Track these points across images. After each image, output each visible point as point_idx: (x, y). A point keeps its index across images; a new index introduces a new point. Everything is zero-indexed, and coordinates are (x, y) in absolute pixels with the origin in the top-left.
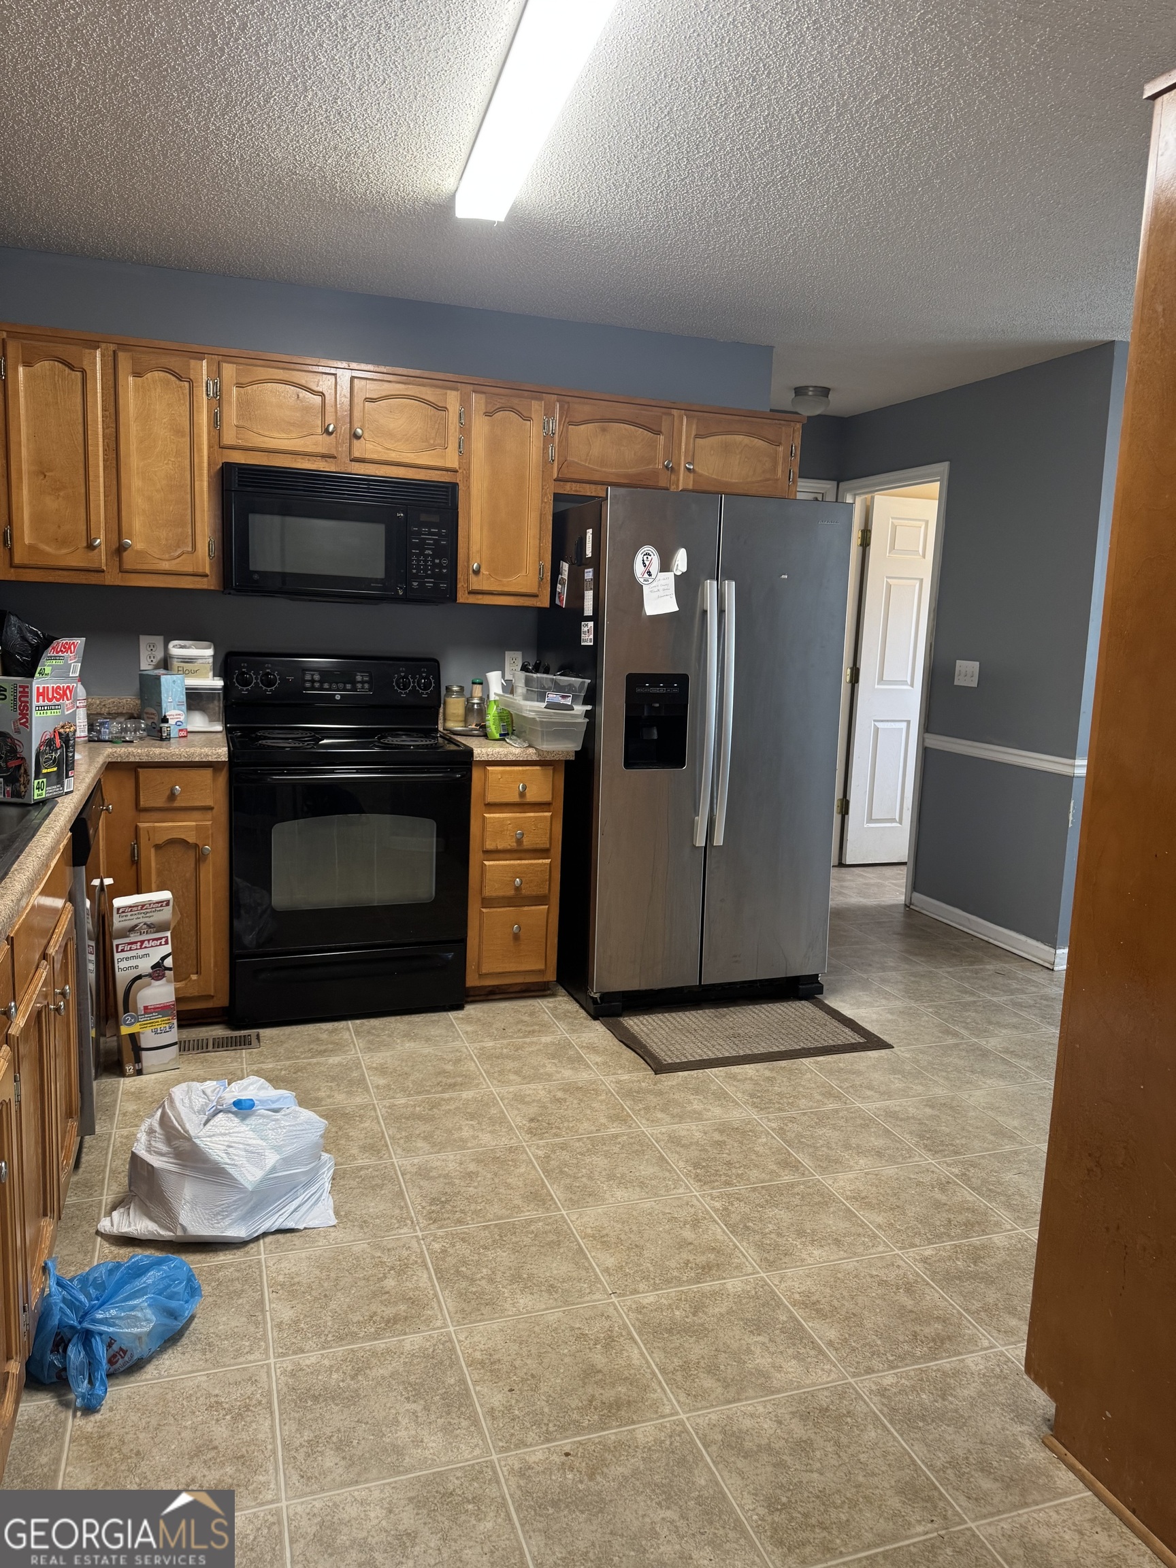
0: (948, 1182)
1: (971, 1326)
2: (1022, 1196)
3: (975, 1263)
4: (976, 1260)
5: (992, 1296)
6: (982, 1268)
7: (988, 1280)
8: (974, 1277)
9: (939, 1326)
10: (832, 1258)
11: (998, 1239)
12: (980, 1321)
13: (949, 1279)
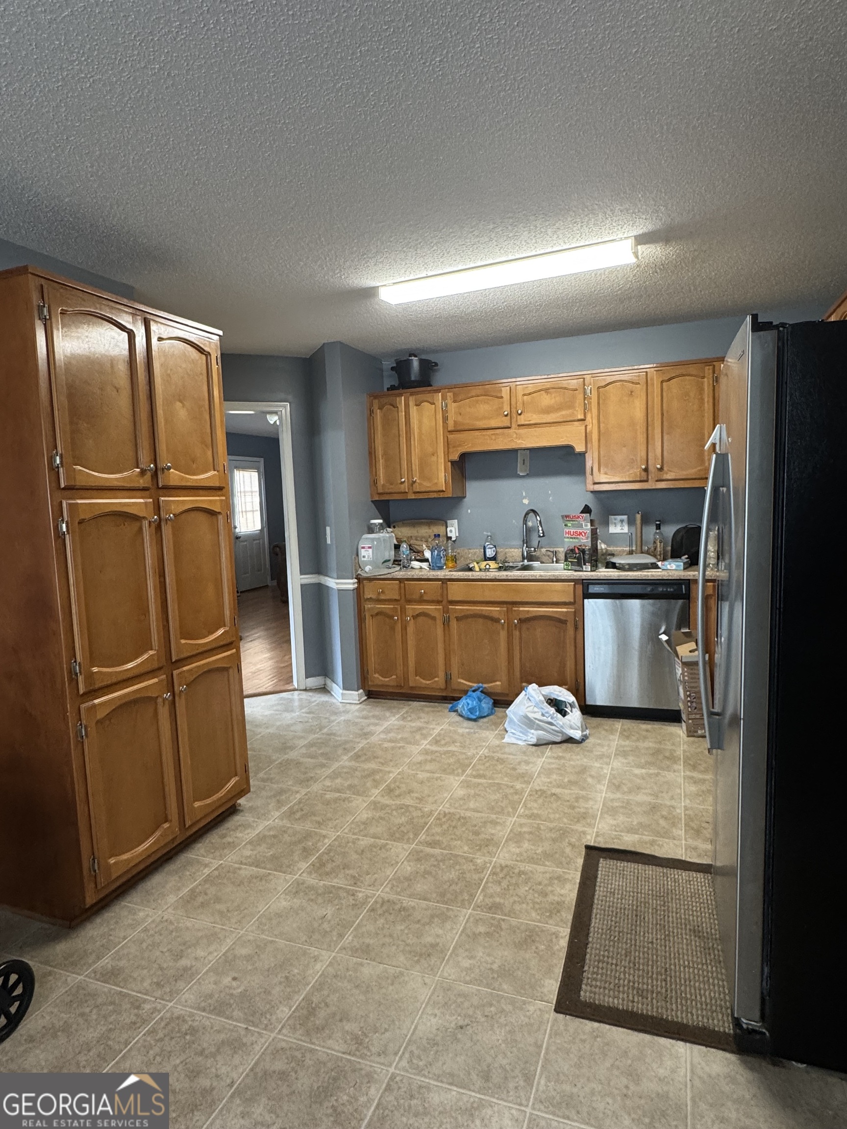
0: (355, 884)
1: (286, 823)
2: (312, 900)
3: (304, 848)
4: (305, 849)
5: (287, 838)
6: (300, 846)
7: (295, 843)
8: (300, 842)
9: (297, 817)
10: (358, 817)
11: (304, 865)
12: (284, 826)
13: (308, 835)
